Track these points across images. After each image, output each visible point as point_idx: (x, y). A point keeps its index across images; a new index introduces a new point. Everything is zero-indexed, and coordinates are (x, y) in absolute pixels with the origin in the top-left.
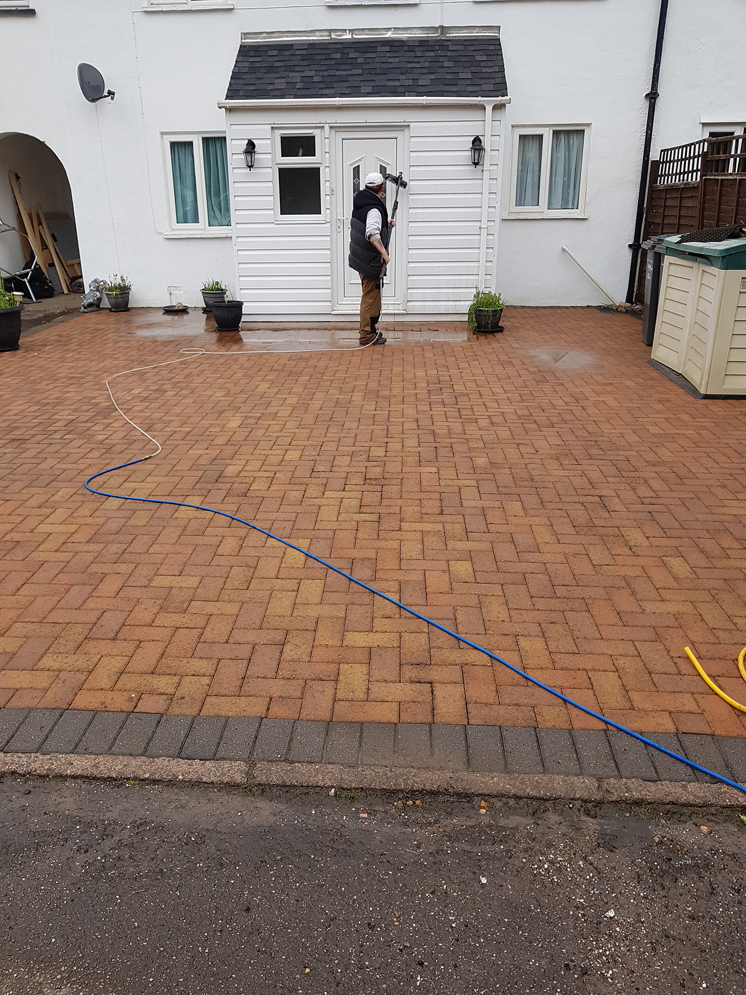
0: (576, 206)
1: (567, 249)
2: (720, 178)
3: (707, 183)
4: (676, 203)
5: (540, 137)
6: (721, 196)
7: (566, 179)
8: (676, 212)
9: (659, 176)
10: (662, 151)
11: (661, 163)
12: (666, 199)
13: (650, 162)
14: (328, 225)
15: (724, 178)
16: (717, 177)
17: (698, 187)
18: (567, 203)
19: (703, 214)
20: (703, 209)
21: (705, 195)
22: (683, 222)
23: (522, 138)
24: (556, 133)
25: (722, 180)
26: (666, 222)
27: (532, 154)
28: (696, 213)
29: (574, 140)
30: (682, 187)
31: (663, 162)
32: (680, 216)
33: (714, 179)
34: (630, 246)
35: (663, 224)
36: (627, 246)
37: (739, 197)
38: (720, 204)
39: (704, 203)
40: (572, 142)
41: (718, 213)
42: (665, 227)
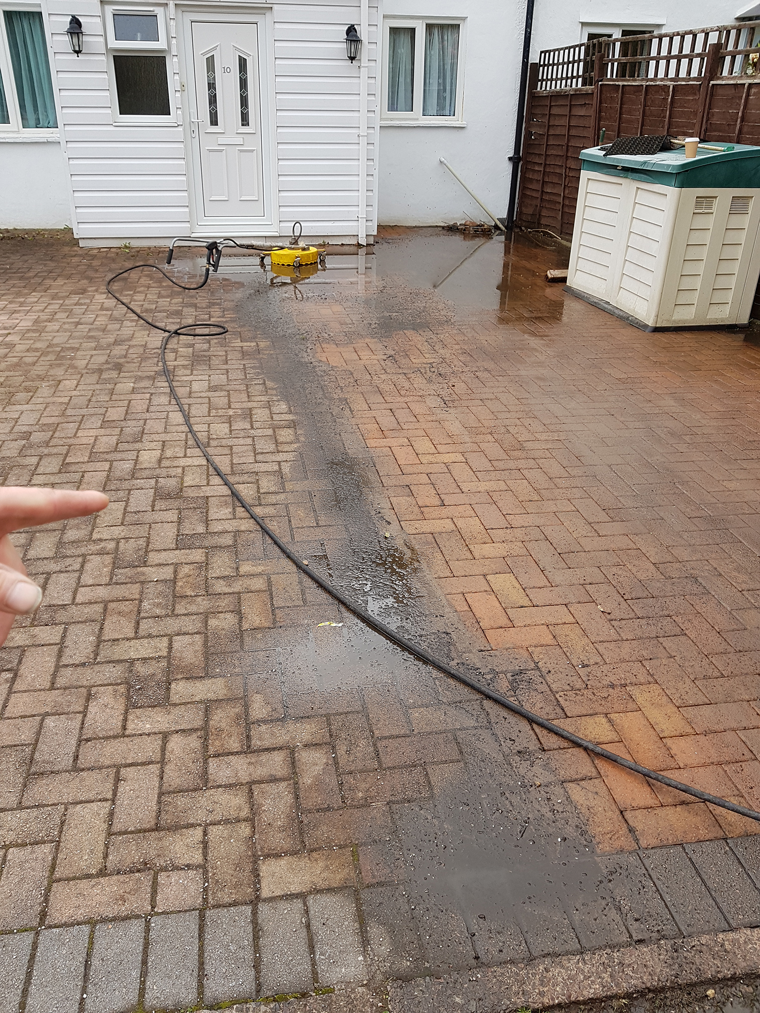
0: (452, 113)
1: (445, 162)
2: (621, 83)
3: (604, 89)
4: (565, 111)
5: (413, 31)
6: (621, 104)
7: (441, 81)
8: (564, 121)
9: (540, 80)
10: (542, 52)
11: (541, 66)
12: (551, 106)
13: (529, 65)
14: (180, 129)
16: (617, 83)
17: (593, 94)
18: (443, 108)
19: (599, 124)
20: (599, 119)
21: (601, 103)
22: (573, 132)
23: (394, 31)
24: (429, 27)
25: (623, 86)
26: (551, 132)
27: (404, 51)
28: (591, 122)
29: (449, 36)
30: (572, 93)
31: (544, 65)
32: (569, 126)
33: (613, 85)
34: (510, 159)
35: (548, 135)
36: (507, 159)
37: (645, 106)
38: (621, 114)
39: (600, 112)
40: (446, 38)
41: (619, 124)
42: (551, 137)
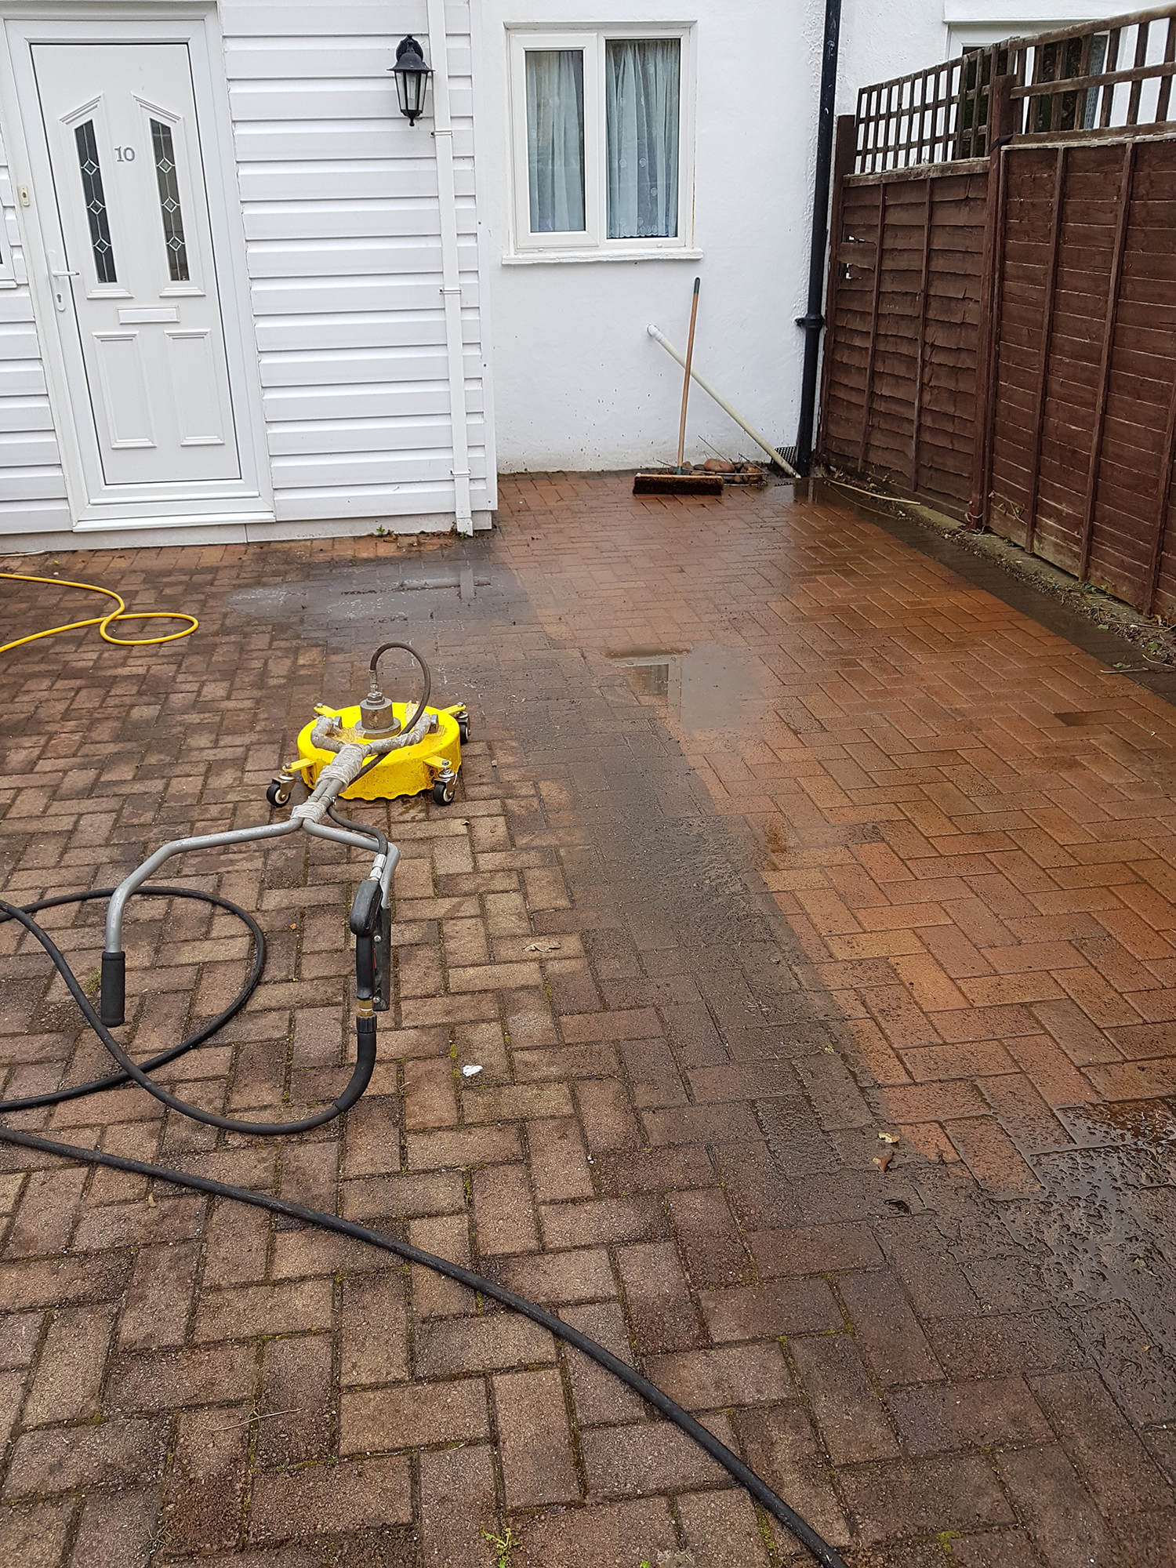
0: (672, 231)
1: (659, 335)
2: (1060, 145)
3: (1015, 161)
4: (920, 217)
5: (577, 56)
6: (1064, 195)
7: (645, 162)
9: (859, 153)
10: (862, 92)
11: (861, 121)
12: (885, 208)
13: (835, 120)
14: (23, 293)
15: (1074, 144)
16: (1050, 145)
17: (986, 174)
18: (653, 221)
19: (1003, 246)
20: (1004, 232)
21: (1007, 195)
22: (939, 265)
23: (534, 57)
24: (615, 48)
25: (1067, 150)
26: (888, 264)
27: (559, 100)
28: (984, 242)
29: (658, 65)
30: (933, 175)
31: (869, 119)
32: (930, 251)
33: (1038, 149)
34: (800, 323)
35: (881, 272)
36: (794, 324)
37: (1131, 197)
38: (1062, 219)
39: (1006, 216)
40: (652, 70)
41: (1058, 244)
42: (887, 277)
